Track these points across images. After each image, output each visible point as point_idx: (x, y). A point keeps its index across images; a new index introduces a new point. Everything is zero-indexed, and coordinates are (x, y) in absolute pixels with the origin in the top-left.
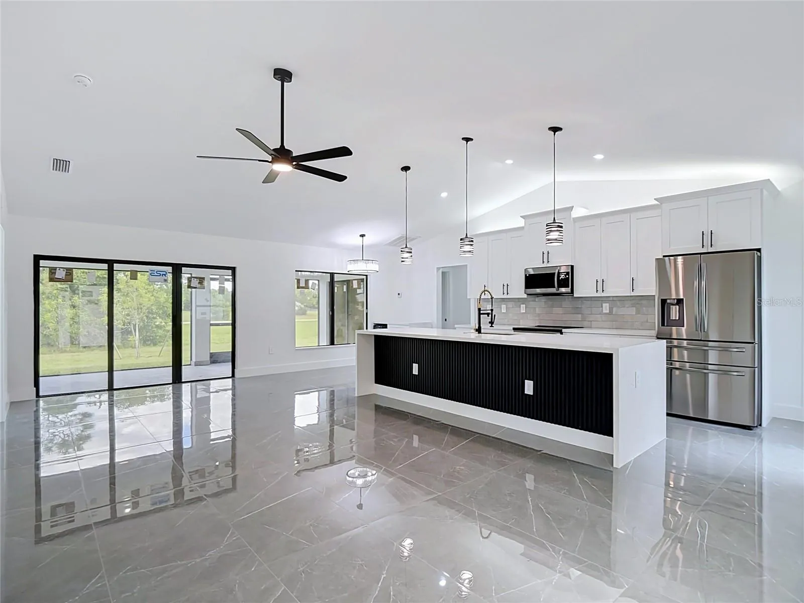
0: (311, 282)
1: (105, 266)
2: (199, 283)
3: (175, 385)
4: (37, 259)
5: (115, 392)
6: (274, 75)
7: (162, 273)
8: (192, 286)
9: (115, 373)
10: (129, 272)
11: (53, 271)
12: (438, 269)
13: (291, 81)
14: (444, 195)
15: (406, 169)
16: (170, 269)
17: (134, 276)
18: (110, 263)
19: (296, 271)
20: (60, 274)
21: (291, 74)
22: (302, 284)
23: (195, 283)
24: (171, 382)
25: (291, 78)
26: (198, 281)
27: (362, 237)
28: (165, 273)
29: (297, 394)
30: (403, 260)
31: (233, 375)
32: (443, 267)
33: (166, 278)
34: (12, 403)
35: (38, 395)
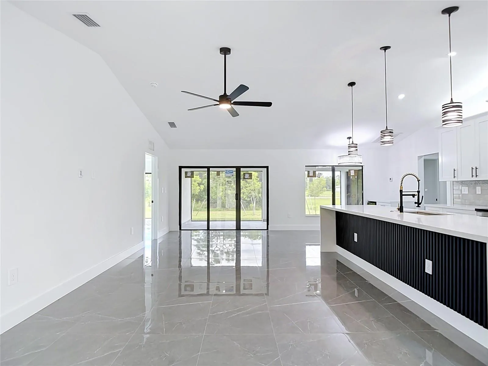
0: (317, 173)
1: (206, 169)
2: (249, 176)
3: (237, 231)
4: (181, 168)
5: (210, 231)
6: (220, 52)
7: (231, 172)
8: (245, 178)
9: (210, 222)
10: (216, 172)
11: (186, 173)
12: (420, 157)
13: (230, 54)
14: (401, 96)
15: (352, 84)
16: (235, 169)
17: (218, 174)
18: (208, 168)
19: (306, 166)
20: (189, 174)
21: (230, 49)
22: (311, 174)
23: (247, 176)
24: (235, 229)
25: (230, 52)
26: (249, 175)
27: (349, 139)
28: (232, 172)
29: (307, 245)
30: (349, 153)
31: (268, 229)
32: (424, 156)
33: (233, 174)
34: (170, 232)
35: (180, 229)
